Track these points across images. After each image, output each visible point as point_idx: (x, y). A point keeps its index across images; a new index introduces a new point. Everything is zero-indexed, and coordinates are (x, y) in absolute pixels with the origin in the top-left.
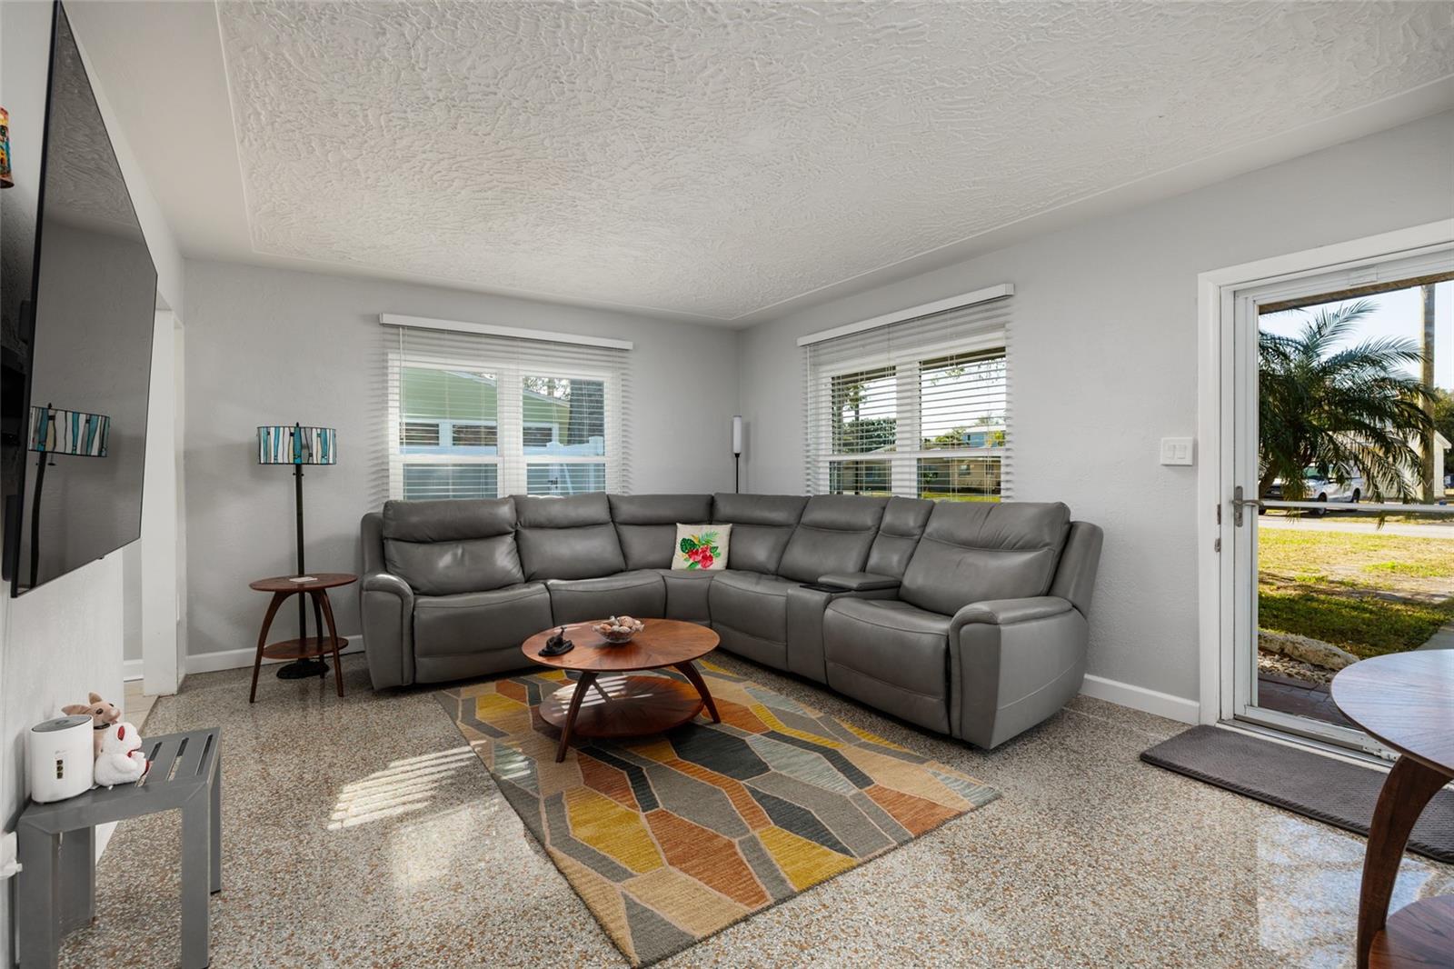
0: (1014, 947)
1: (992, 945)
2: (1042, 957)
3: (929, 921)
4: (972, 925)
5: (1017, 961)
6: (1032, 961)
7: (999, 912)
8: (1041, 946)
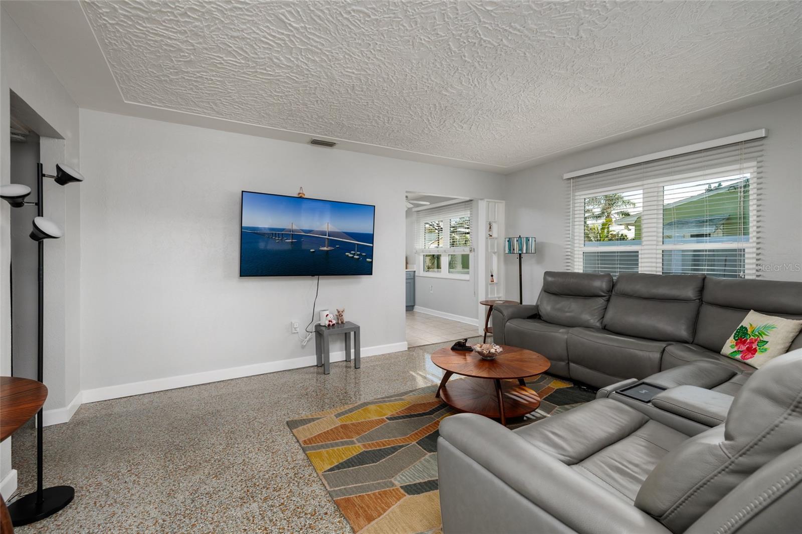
0: (226, 515)
1: (233, 507)
2: (211, 523)
3: (264, 490)
4: (250, 504)
5: (217, 513)
6: (212, 518)
7: (251, 518)
8: (217, 526)
